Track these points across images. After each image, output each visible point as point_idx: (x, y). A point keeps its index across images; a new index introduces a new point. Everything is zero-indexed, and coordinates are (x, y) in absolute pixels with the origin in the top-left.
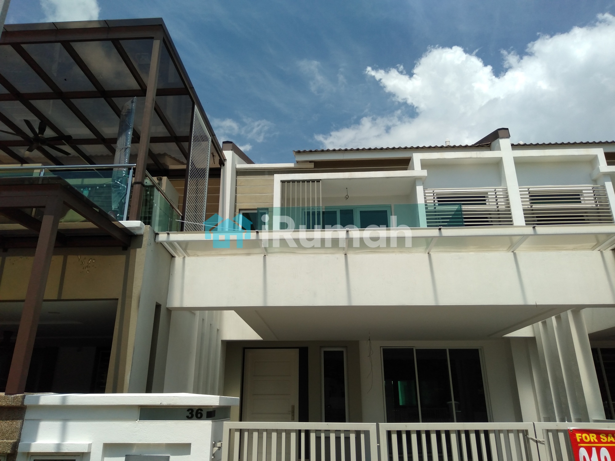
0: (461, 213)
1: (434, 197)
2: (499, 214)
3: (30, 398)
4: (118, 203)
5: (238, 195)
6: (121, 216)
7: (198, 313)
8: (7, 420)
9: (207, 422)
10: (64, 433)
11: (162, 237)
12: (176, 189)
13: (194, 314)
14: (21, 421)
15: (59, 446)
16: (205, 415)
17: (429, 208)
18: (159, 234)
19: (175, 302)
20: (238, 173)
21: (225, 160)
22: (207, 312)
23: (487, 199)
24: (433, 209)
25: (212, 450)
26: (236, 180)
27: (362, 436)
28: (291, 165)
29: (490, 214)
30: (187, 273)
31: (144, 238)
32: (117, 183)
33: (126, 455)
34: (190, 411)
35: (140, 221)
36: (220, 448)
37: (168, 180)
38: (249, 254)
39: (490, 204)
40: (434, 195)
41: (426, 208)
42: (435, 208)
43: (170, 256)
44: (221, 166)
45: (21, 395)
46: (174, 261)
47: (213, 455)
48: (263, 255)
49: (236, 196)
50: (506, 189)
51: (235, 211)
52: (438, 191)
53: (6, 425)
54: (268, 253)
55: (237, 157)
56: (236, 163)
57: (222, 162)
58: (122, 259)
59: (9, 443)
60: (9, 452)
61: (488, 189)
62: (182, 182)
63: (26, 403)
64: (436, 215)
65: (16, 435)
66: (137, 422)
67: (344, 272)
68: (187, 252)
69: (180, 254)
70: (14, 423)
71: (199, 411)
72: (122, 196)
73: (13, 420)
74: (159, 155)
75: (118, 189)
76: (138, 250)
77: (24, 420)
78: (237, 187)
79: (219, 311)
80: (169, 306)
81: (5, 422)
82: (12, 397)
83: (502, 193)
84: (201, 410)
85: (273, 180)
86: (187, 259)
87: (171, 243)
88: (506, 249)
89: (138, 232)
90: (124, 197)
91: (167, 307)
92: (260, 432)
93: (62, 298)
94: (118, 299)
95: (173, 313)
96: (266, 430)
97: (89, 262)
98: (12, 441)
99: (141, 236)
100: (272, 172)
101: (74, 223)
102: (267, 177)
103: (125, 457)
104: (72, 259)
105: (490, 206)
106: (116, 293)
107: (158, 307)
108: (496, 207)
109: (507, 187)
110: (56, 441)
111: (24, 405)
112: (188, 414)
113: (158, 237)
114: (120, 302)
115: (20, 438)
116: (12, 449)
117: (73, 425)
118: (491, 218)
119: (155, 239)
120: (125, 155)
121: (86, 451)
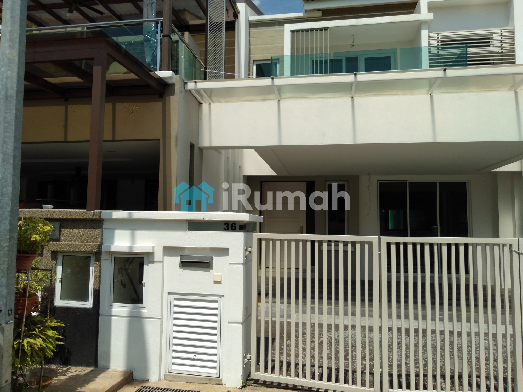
0: (466, 56)
1: (438, 41)
2: (502, 56)
3: (105, 213)
4: (150, 56)
5: (251, 47)
6: (155, 67)
7: (223, 151)
8: (91, 229)
9: (239, 233)
10: (133, 238)
11: (191, 85)
12: (197, 43)
13: (220, 153)
14: (101, 230)
15: (131, 247)
16: (238, 227)
17: (432, 52)
18: (187, 83)
19: (205, 142)
20: (251, 25)
21: (239, 12)
22: (230, 150)
23: (492, 41)
24: (436, 53)
25: (245, 254)
26: (249, 32)
27: (366, 246)
28: (300, 15)
29: (493, 56)
30: (213, 118)
31: (175, 86)
32: (147, 37)
33: (180, 256)
34: (226, 225)
35: (171, 72)
36: (251, 252)
37: (190, 35)
38: (264, 100)
39: (494, 45)
40: (438, 39)
41: (430, 53)
42: (438, 52)
43: (198, 103)
44: (235, 19)
45: (98, 211)
46: (202, 107)
47: (246, 257)
48: (277, 101)
49: (250, 48)
50: (513, 30)
51: (249, 62)
52: (442, 34)
53: (91, 232)
54: (281, 98)
55: (249, 9)
56: (249, 15)
57: (236, 15)
58: (159, 105)
59: (95, 244)
60: (96, 251)
61: (495, 31)
62: (203, 36)
63: (103, 216)
64: (438, 59)
65: (99, 239)
66: (186, 232)
67: (350, 114)
68: (211, 98)
69: (206, 101)
70: (96, 231)
71: (234, 225)
72: (153, 49)
73: (95, 228)
74: (180, 11)
75: (149, 43)
76: (172, 97)
77: (103, 229)
78: (251, 39)
79: (240, 150)
80: (200, 145)
81: (90, 230)
82: (92, 213)
83: (508, 34)
84: (235, 224)
85: (283, 31)
86: (213, 105)
87: (198, 91)
88: (507, 88)
89: (170, 82)
90: (155, 50)
91: (199, 146)
92: (282, 241)
93: (116, 139)
94: (159, 140)
95: (204, 151)
96: (287, 240)
97: (133, 108)
98: (97, 244)
99: (173, 85)
100: (282, 22)
101: (117, 75)
102: (277, 28)
103: (180, 257)
104: (120, 107)
105: (494, 48)
106: (158, 135)
107: (192, 146)
108: (500, 49)
109: (514, 27)
110: (129, 244)
111: (101, 218)
112: (225, 227)
113: (187, 86)
114: (161, 142)
115: (102, 241)
116: (98, 249)
117: (139, 233)
118: (493, 60)
119: (185, 88)
120: (152, 10)
121: (151, 252)
